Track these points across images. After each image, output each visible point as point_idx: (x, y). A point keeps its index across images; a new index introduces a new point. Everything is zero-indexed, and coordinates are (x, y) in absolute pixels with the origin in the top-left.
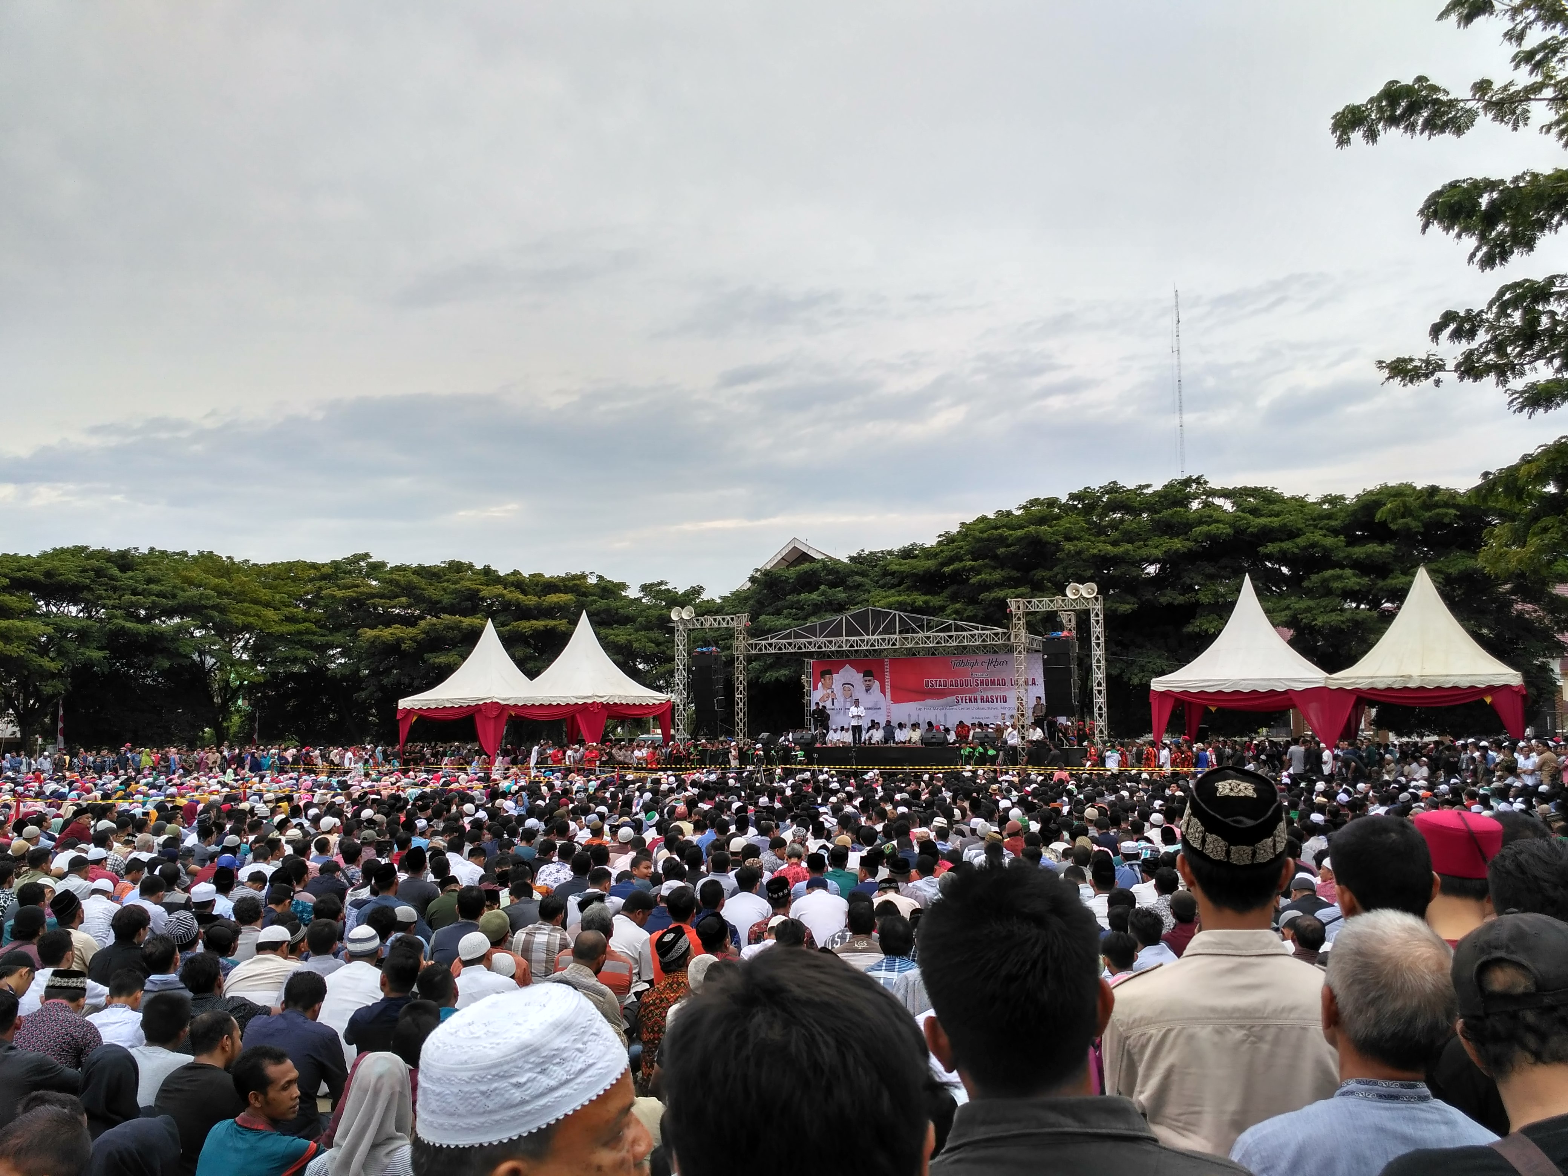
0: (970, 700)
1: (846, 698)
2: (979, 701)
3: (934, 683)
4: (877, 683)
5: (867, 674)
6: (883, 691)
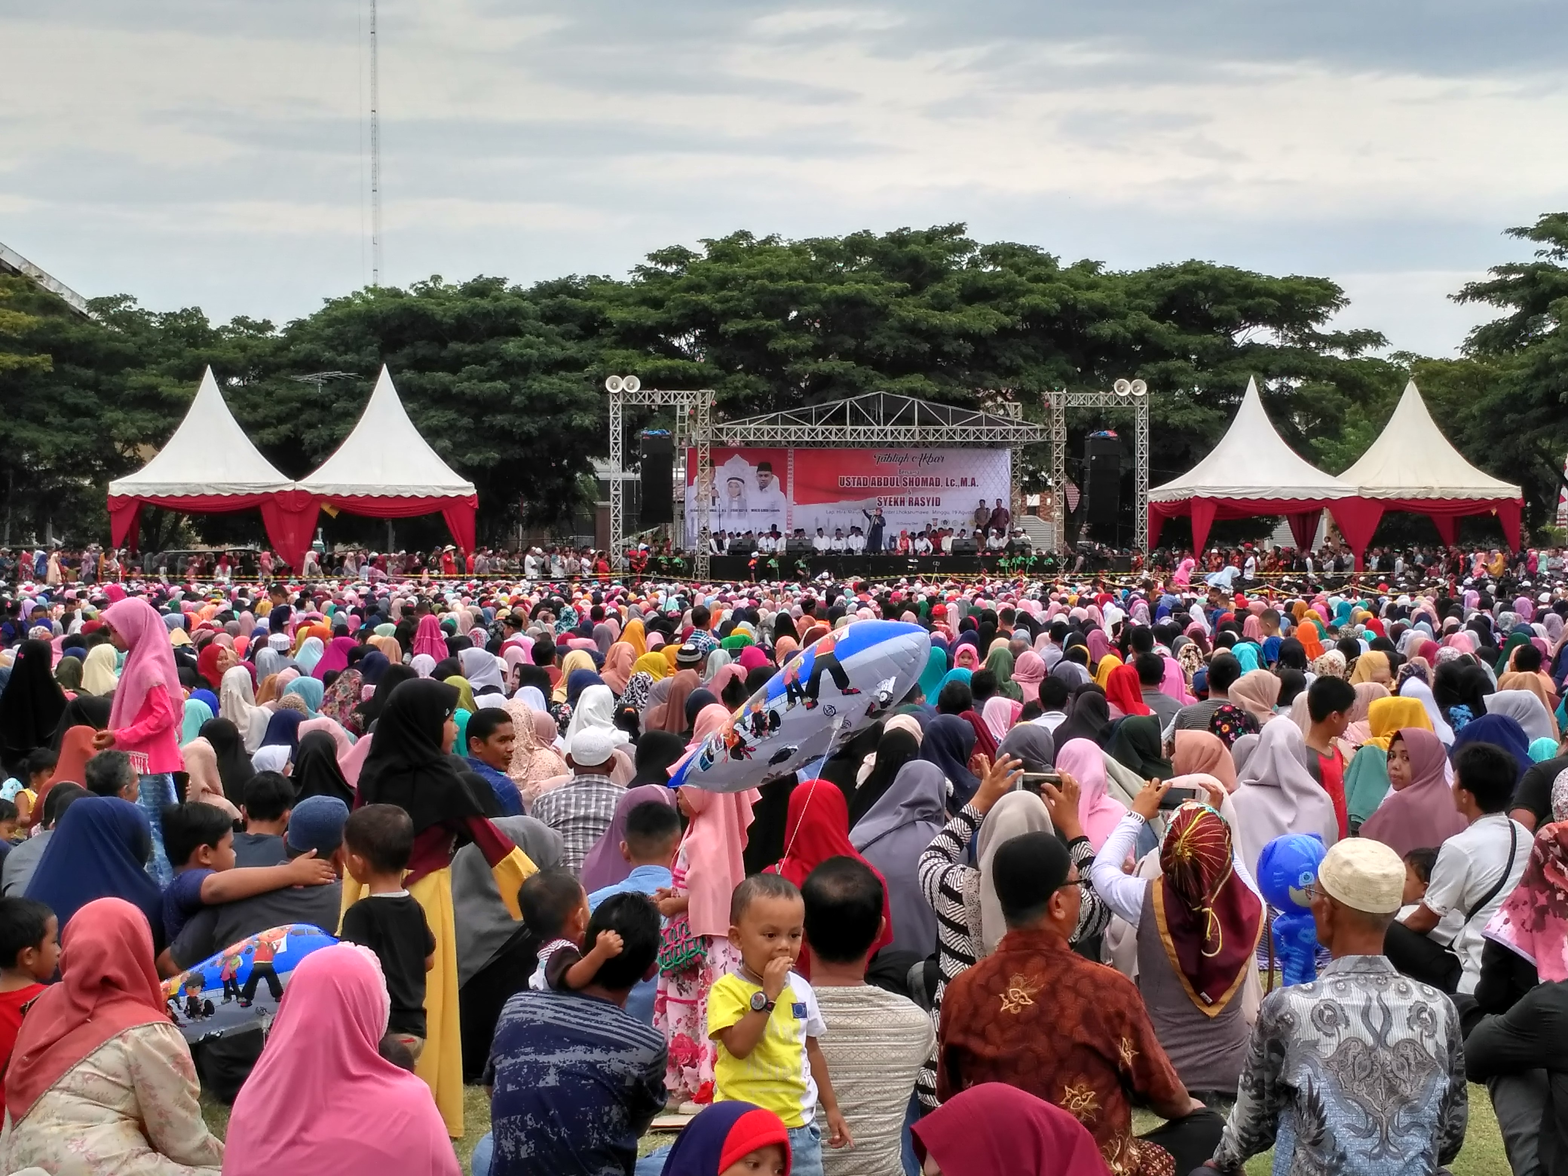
0: (896, 502)
1: (732, 497)
2: (907, 504)
3: (851, 481)
4: (776, 479)
5: (763, 467)
6: (783, 489)
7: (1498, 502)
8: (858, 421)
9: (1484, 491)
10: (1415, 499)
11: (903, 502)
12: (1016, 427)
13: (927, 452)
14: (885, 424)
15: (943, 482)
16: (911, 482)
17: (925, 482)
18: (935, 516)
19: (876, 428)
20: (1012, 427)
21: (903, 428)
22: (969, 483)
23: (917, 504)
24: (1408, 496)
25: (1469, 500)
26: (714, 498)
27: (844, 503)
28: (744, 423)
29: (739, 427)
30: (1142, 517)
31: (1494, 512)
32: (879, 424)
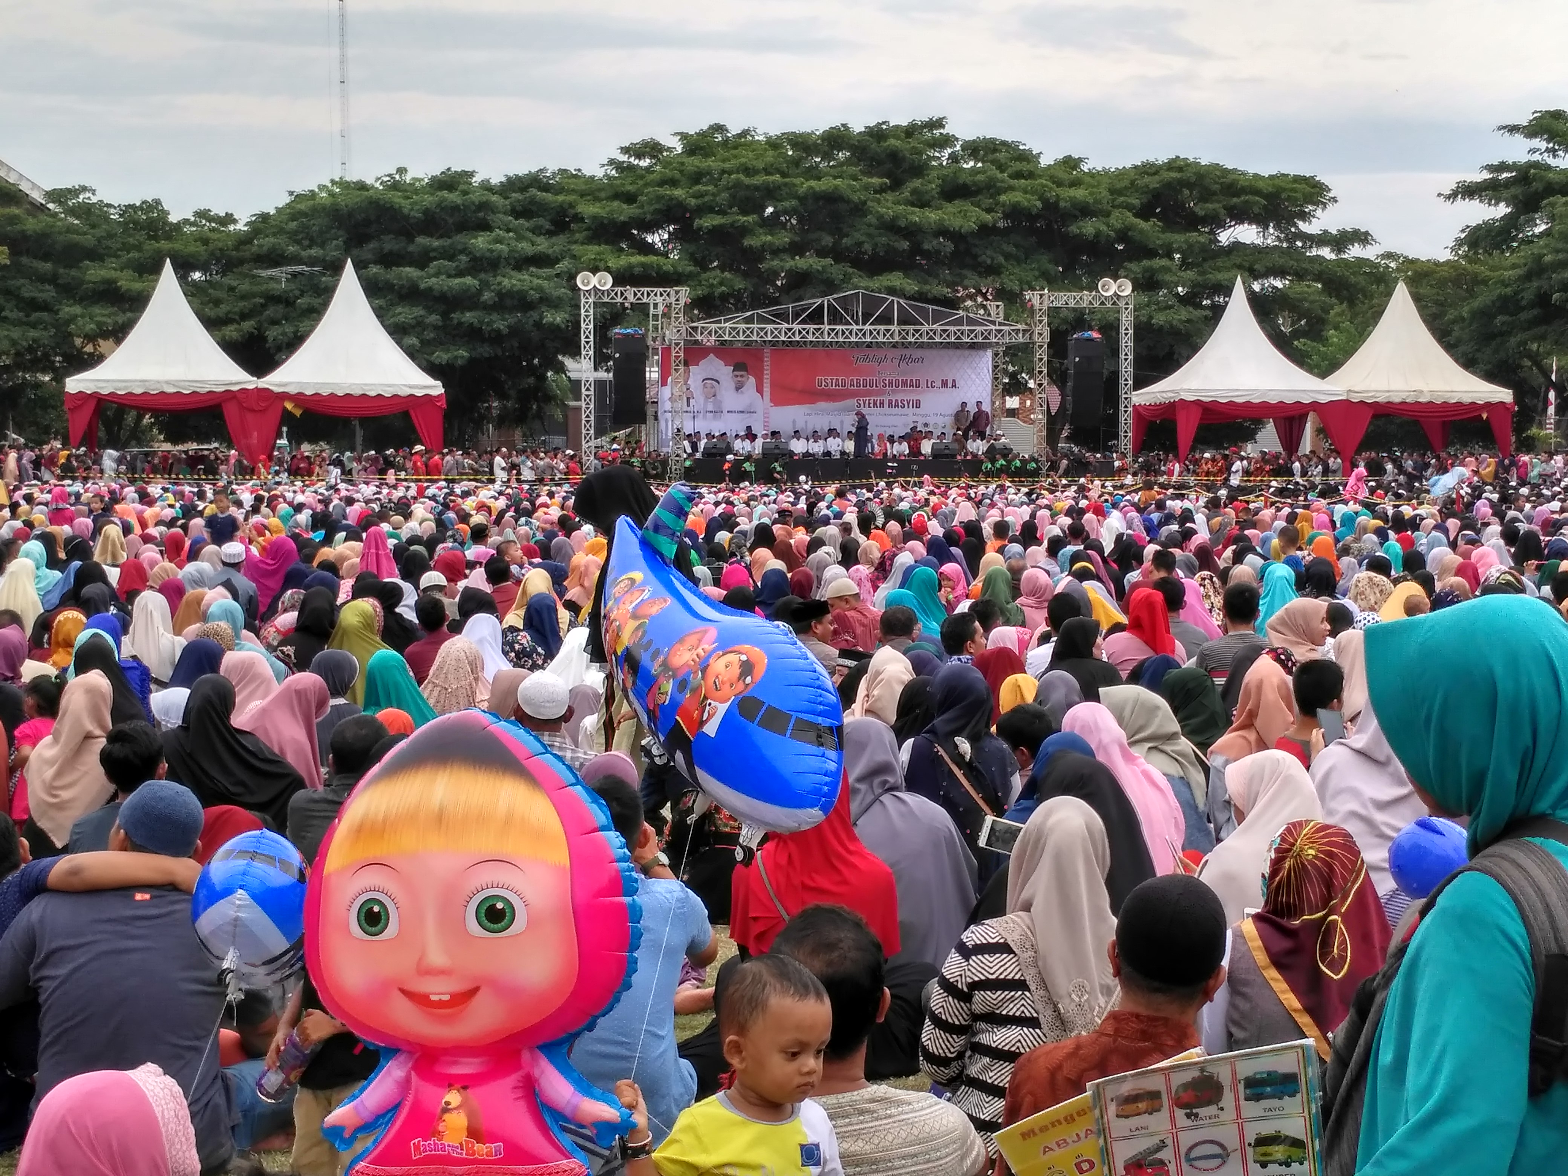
0: (875, 404)
1: (707, 398)
2: (886, 405)
3: (827, 381)
4: (752, 380)
5: (740, 367)
6: (760, 390)
7: (1488, 406)
8: (836, 318)
9: (1475, 395)
10: (1404, 403)
11: (882, 404)
12: (998, 328)
13: (907, 352)
14: (864, 324)
15: (923, 384)
16: (891, 383)
17: (904, 383)
18: (915, 418)
19: (855, 327)
20: (993, 327)
21: (882, 328)
22: (950, 385)
23: (897, 406)
24: (1397, 399)
25: (1459, 404)
26: (688, 399)
27: (822, 405)
28: (719, 322)
29: (714, 326)
30: (1126, 420)
31: (1485, 416)
32: (857, 324)
